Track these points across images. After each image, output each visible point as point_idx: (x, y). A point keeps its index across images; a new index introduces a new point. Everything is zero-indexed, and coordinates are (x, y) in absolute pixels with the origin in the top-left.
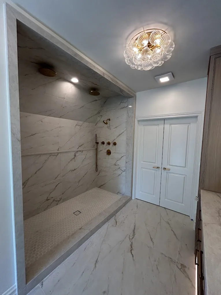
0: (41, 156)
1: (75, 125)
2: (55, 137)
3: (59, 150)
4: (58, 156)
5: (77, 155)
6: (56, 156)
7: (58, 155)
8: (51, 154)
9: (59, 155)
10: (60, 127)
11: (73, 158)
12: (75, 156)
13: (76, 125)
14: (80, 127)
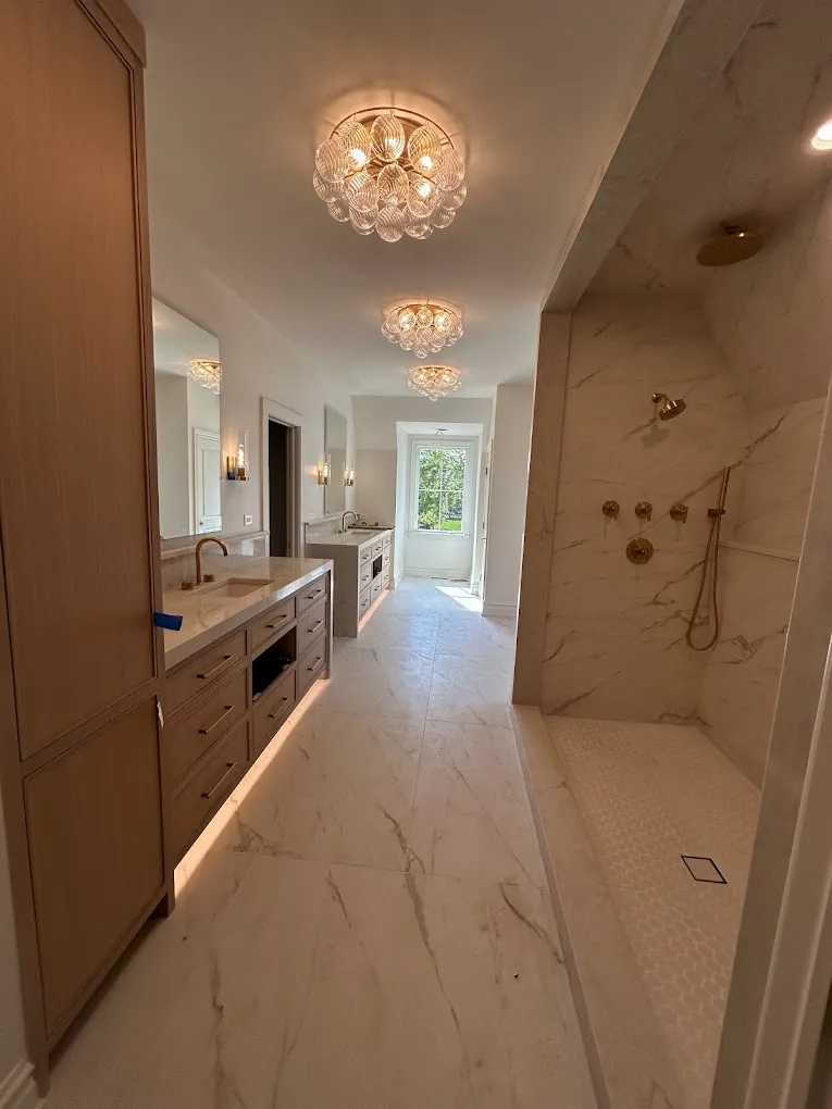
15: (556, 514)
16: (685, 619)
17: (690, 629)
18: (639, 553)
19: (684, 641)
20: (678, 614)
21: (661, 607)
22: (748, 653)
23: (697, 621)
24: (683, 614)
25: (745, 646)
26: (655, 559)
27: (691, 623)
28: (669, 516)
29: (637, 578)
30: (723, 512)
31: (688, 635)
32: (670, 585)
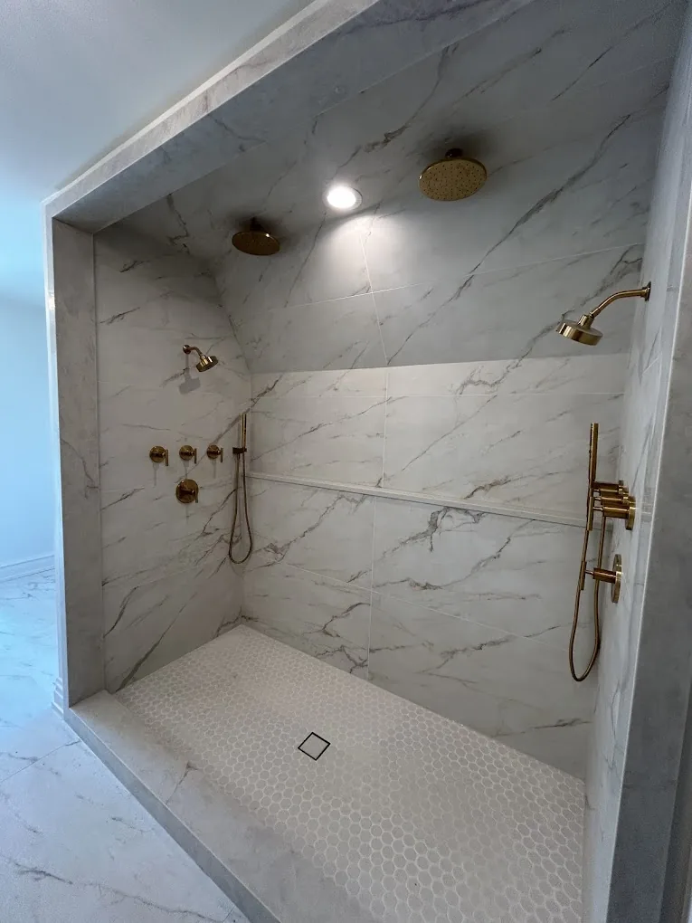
0: (316, 491)
1: (458, 385)
2: (369, 436)
3: (382, 484)
4: (362, 506)
5: (445, 523)
6: (358, 503)
7: (362, 500)
8: (342, 494)
9: (367, 502)
10: (390, 401)
11: (425, 534)
12: (434, 525)
13: (464, 385)
14: (488, 389)
15: (100, 467)
16: (226, 542)
17: (231, 547)
18: (186, 493)
19: (228, 560)
20: (221, 538)
21: (210, 536)
22: (280, 556)
23: (234, 539)
24: (225, 537)
25: (276, 550)
26: (201, 495)
27: (231, 543)
28: (207, 458)
29: (188, 517)
30: (246, 450)
31: (230, 554)
32: (214, 516)
